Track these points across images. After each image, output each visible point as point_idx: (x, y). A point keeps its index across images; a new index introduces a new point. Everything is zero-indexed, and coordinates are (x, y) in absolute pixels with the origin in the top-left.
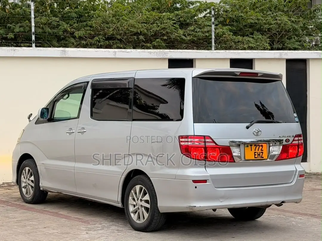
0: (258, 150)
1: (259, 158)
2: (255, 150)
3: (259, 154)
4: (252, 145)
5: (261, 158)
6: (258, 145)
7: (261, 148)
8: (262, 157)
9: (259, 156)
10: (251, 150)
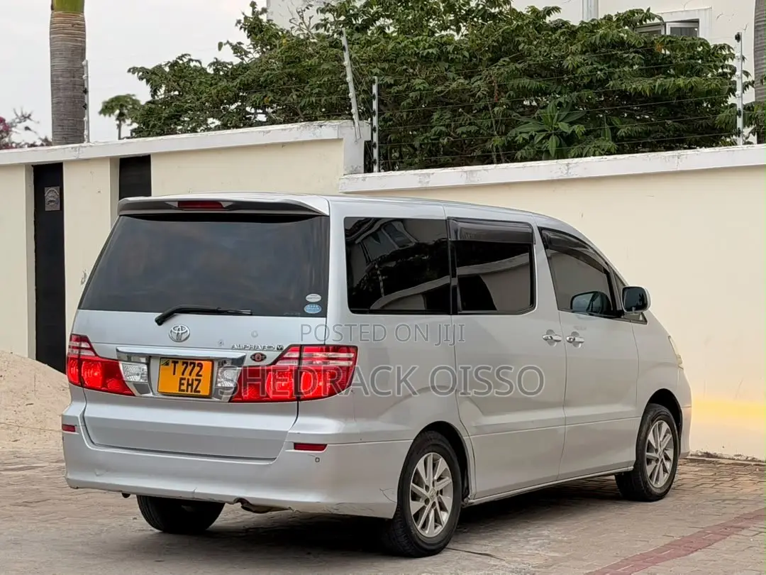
0: (190, 374)
1: (189, 393)
2: (183, 374)
3: (190, 382)
4: (177, 362)
5: (193, 393)
6: (191, 363)
7: (197, 369)
8: (196, 391)
9: (190, 387)
10: (174, 374)
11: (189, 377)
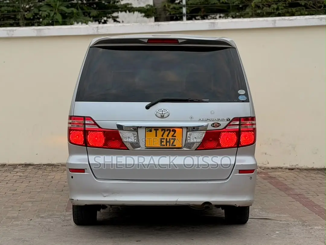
0: (168, 136)
1: (168, 146)
2: (162, 136)
3: (168, 140)
4: (158, 130)
5: (171, 146)
6: (167, 130)
7: (172, 133)
9: (168, 143)
10: (156, 136)
11: (167, 138)
